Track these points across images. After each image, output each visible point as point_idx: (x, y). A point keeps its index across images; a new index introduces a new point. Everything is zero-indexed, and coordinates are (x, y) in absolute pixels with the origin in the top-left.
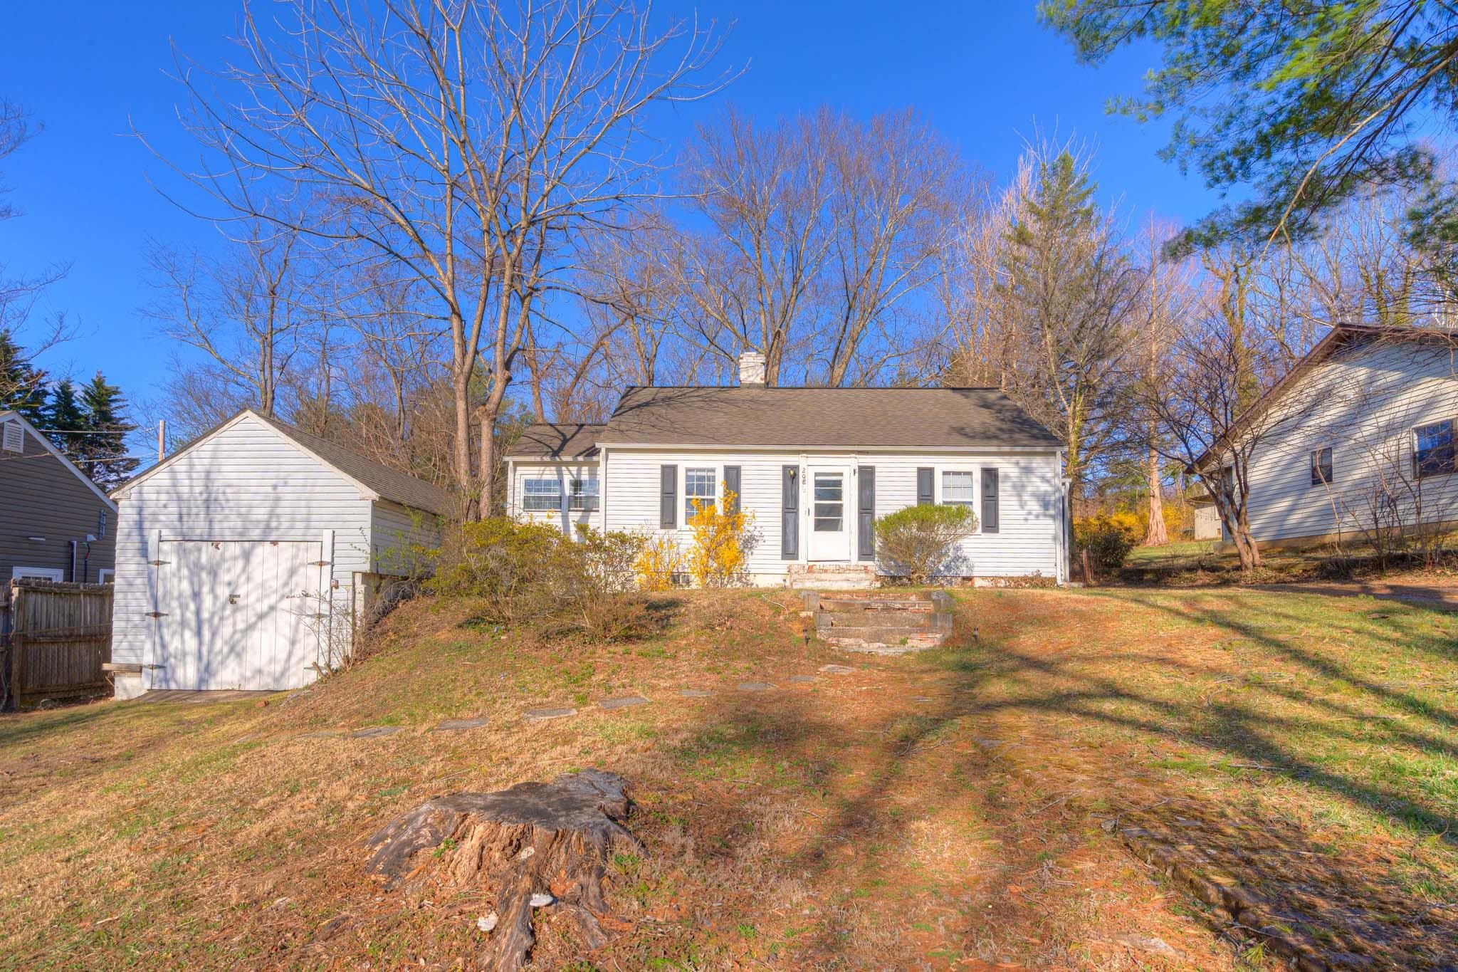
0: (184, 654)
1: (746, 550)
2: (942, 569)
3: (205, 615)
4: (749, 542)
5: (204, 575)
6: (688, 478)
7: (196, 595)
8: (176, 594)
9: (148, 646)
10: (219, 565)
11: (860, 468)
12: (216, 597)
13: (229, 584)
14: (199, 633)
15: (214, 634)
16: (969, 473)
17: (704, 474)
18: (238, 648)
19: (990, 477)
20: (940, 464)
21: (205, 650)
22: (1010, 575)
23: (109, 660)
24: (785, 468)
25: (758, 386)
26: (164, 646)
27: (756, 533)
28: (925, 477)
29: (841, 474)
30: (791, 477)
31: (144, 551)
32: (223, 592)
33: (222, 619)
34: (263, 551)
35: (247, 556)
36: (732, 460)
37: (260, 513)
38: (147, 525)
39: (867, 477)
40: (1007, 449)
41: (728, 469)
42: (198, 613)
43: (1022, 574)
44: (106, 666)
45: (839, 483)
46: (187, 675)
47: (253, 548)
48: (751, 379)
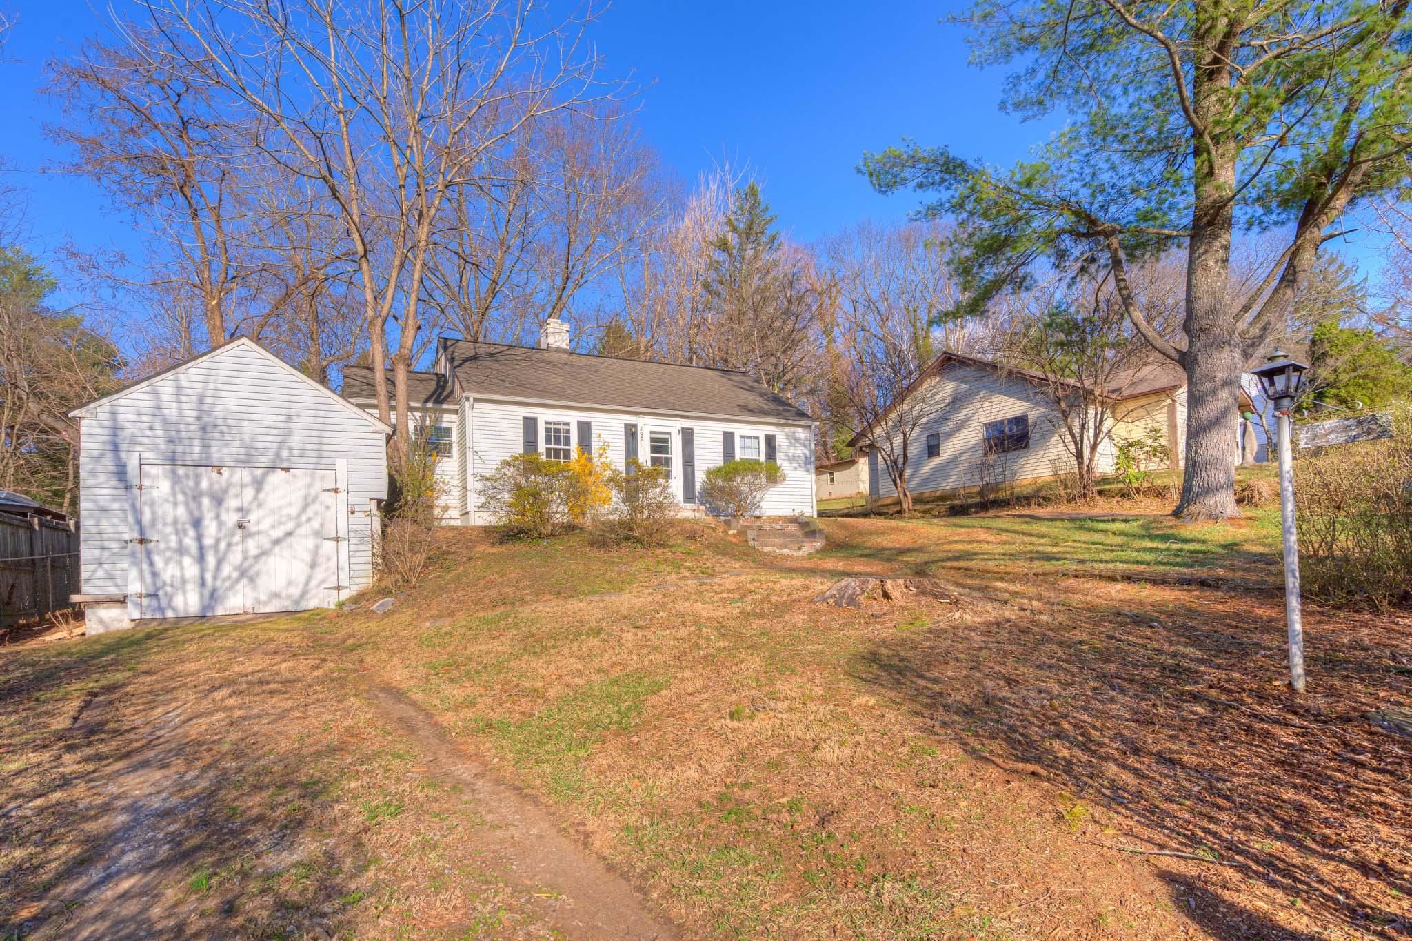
0: (184, 581)
3: (208, 541)
5: (206, 501)
6: (548, 430)
7: (197, 523)
8: (169, 519)
9: (134, 574)
10: (225, 491)
11: (683, 429)
12: (221, 524)
13: (240, 510)
14: (201, 558)
15: (219, 563)
16: (757, 438)
17: (561, 427)
18: (252, 572)
19: (770, 440)
20: (739, 430)
21: (209, 577)
23: (77, 591)
24: (626, 425)
25: (564, 351)
26: (155, 575)
28: (728, 438)
29: (669, 433)
30: (631, 434)
31: (121, 473)
32: (231, 519)
33: (229, 545)
34: (277, 477)
35: (259, 484)
36: (585, 416)
37: (268, 441)
38: (124, 446)
39: (688, 435)
40: (782, 421)
41: (581, 424)
42: (199, 538)
44: (75, 598)
45: (666, 441)
46: (188, 602)
47: (265, 475)
48: (558, 344)
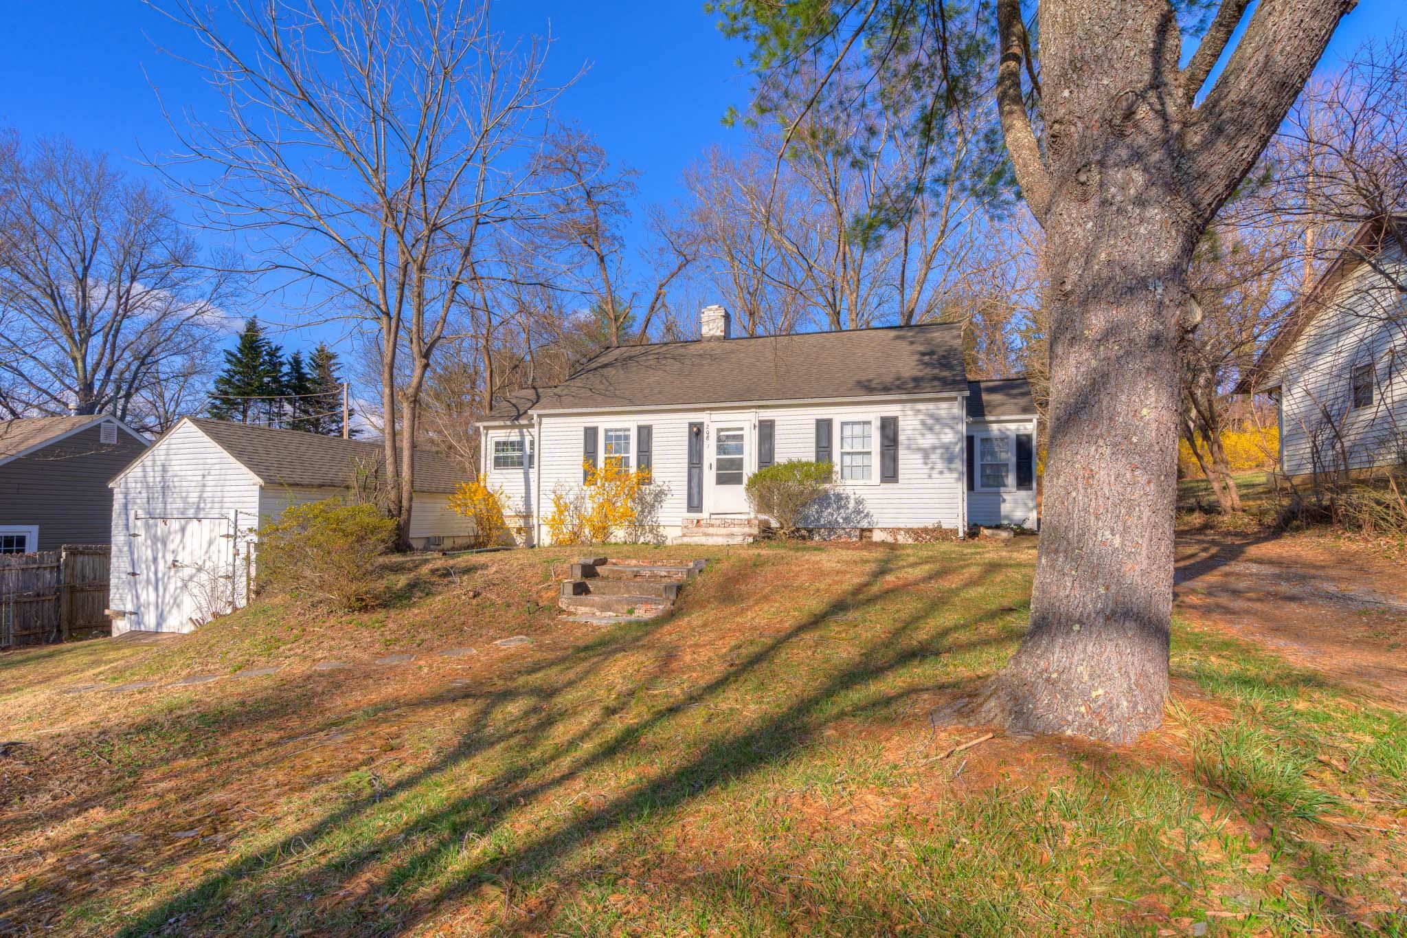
0: (149, 604)
1: (656, 504)
2: (841, 521)
3: (160, 575)
4: (659, 496)
5: (159, 545)
6: (607, 438)
7: (155, 560)
8: (144, 558)
9: (129, 597)
10: (167, 537)
11: (760, 422)
12: (165, 562)
13: (173, 552)
14: (156, 589)
15: (165, 590)
16: (869, 423)
17: (621, 433)
18: (178, 601)
19: (888, 425)
20: (838, 415)
21: (160, 600)
22: (909, 526)
23: (108, 608)
24: (691, 425)
25: (718, 339)
26: (138, 598)
27: (665, 488)
28: (823, 428)
29: (742, 429)
30: (696, 433)
31: (127, 527)
32: (170, 558)
33: (169, 578)
34: (193, 526)
35: (183, 530)
36: (645, 420)
37: (193, 497)
38: (130, 506)
39: (766, 431)
40: (904, 397)
41: (640, 428)
42: (156, 573)
43: (922, 526)
44: (107, 612)
45: (741, 437)
46: (150, 621)
47: (187, 523)
48: (712, 332)
